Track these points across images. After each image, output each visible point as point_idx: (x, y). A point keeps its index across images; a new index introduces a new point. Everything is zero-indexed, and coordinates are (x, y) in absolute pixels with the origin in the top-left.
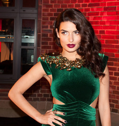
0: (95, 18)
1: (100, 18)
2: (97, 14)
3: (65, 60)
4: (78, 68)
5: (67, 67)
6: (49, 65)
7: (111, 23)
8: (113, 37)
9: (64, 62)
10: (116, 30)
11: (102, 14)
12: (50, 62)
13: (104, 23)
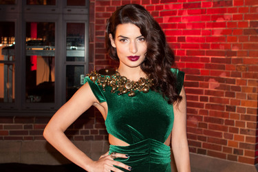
0: (170, 20)
1: (178, 19)
2: (174, 13)
3: (124, 81)
4: (144, 92)
5: (128, 91)
6: (102, 88)
7: (194, 25)
8: (197, 47)
9: (122, 84)
10: (201, 36)
11: (181, 13)
12: (103, 83)
13: (183, 26)
